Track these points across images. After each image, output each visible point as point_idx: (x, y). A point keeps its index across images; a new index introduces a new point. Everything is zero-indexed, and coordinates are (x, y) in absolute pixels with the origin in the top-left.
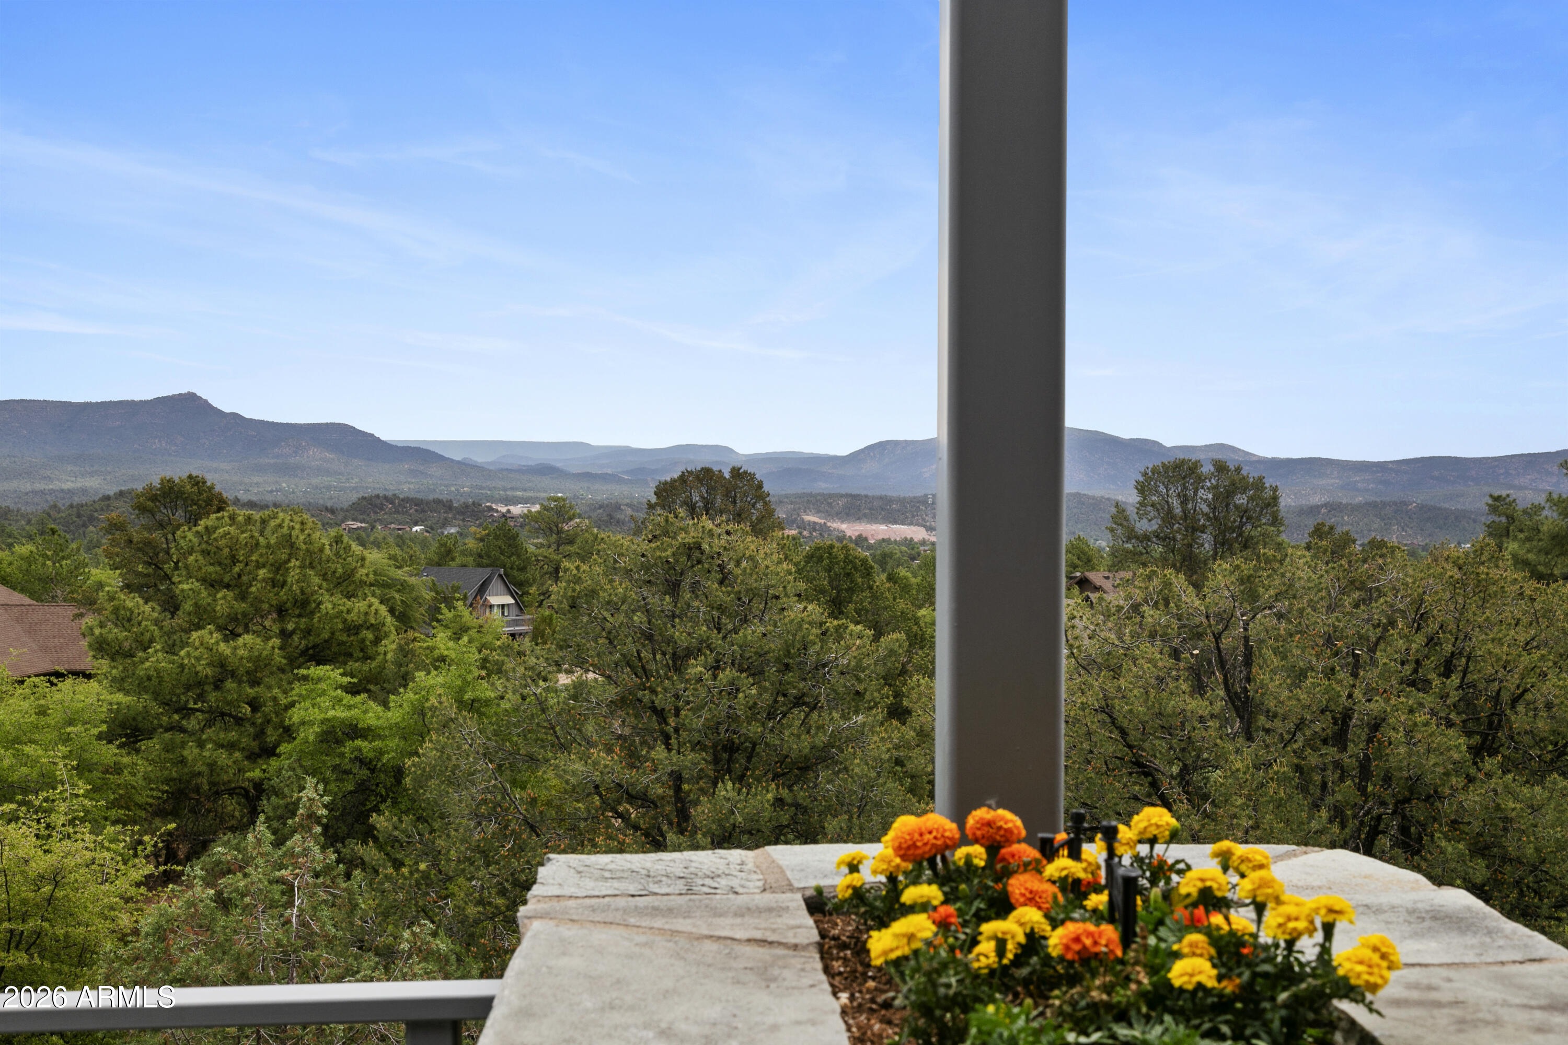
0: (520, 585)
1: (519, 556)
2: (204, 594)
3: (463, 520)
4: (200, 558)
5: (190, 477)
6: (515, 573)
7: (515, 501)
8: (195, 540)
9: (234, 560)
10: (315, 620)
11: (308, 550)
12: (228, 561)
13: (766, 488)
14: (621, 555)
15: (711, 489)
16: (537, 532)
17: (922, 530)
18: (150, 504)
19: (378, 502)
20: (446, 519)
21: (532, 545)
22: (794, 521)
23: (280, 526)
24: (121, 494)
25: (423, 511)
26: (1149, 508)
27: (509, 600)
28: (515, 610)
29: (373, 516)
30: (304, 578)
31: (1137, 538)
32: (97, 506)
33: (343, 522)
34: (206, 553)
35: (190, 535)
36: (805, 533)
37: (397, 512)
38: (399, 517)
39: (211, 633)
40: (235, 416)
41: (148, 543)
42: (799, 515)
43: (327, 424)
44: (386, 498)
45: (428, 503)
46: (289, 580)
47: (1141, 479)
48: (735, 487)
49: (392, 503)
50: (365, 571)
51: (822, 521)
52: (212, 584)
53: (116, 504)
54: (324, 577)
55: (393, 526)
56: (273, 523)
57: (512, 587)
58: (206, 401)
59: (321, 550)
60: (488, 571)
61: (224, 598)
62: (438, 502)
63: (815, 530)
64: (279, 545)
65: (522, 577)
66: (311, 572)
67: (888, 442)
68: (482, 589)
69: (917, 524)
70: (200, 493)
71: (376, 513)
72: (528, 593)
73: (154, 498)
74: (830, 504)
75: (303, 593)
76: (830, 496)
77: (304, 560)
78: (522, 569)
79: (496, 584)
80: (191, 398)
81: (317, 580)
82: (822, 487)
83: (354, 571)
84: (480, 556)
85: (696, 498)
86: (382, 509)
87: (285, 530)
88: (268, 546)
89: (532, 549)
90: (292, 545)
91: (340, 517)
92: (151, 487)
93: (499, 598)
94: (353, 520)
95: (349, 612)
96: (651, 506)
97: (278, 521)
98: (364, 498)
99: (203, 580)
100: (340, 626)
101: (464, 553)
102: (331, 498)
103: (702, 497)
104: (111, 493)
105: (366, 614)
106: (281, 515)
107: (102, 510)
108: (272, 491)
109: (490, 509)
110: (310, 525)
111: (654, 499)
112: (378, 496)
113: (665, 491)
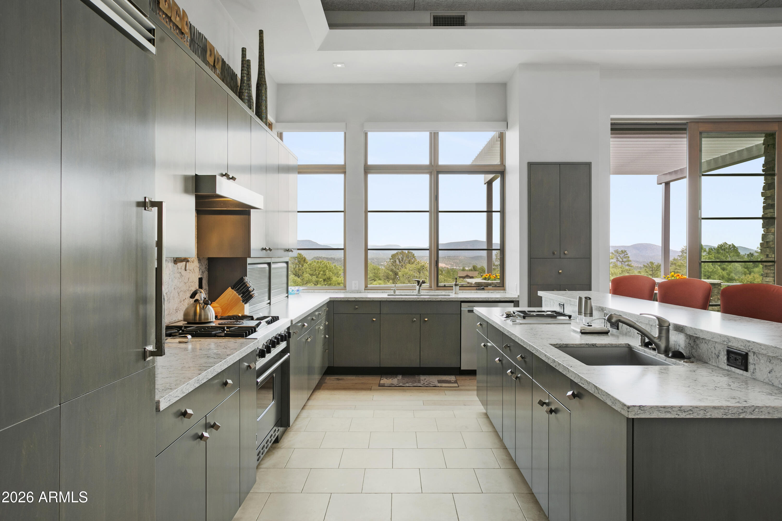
2: (310, 277)
3: (338, 262)
8: (308, 266)
9: (315, 270)
10: (332, 282)
11: (330, 268)
13: (415, 255)
15: (403, 255)
17: (444, 264)
23: (324, 263)
26: (498, 260)
30: (329, 274)
31: (495, 266)
35: (306, 266)
45: (329, 258)
46: (326, 274)
47: (496, 253)
48: (409, 255)
49: (321, 258)
50: (340, 272)
52: (312, 275)
56: (323, 263)
59: (332, 268)
61: (314, 277)
64: (324, 267)
66: (330, 272)
69: (444, 263)
70: (300, 257)
75: (329, 276)
77: (329, 270)
81: (332, 274)
85: (400, 257)
87: (325, 264)
88: (322, 267)
90: (327, 267)
95: (338, 280)
97: (324, 262)
99: (309, 274)
100: (337, 283)
103: (401, 257)
105: (341, 281)
106: (324, 261)
110: (330, 263)
113: (393, 256)
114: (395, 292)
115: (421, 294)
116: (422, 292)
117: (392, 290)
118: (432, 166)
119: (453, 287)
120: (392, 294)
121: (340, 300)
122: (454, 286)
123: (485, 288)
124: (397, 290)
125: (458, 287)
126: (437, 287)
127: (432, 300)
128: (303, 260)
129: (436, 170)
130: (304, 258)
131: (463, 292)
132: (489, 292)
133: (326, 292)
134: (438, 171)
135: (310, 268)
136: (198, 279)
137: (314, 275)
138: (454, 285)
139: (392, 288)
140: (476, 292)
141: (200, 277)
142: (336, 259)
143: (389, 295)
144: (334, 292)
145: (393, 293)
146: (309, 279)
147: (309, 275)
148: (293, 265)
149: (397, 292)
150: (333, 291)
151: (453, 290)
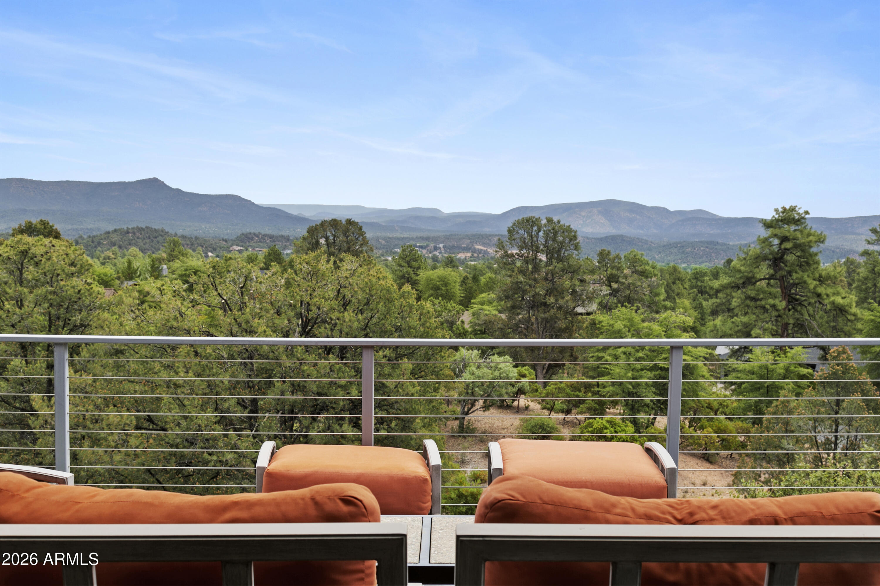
13: (364, 230)
15: (336, 230)
19: (250, 236)
20: (285, 245)
22: (470, 249)
25: (274, 241)
29: (248, 244)
32: (103, 237)
33: (231, 246)
36: (475, 255)
37: (261, 242)
38: (261, 244)
40: (178, 191)
42: (473, 245)
43: (226, 195)
44: (255, 234)
45: (276, 237)
48: (348, 228)
49: (258, 237)
51: (485, 249)
53: (112, 236)
55: (257, 249)
58: (163, 182)
62: (282, 236)
63: (480, 253)
67: (522, 207)
71: (249, 242)
74: (490, 240)
76: (490, 236)
80: (155, 181)
82: (487, 230)
86: (252, 240)
91: (230, 244)
94: (237, 245)
96: (305, 238)
98: (243, 234)
102: (228, 234)
104: (110, 230)
107: (105, 239)
108: (197, 230)
111: (306, 235)
112: (250, 233)
113: (313, 230)
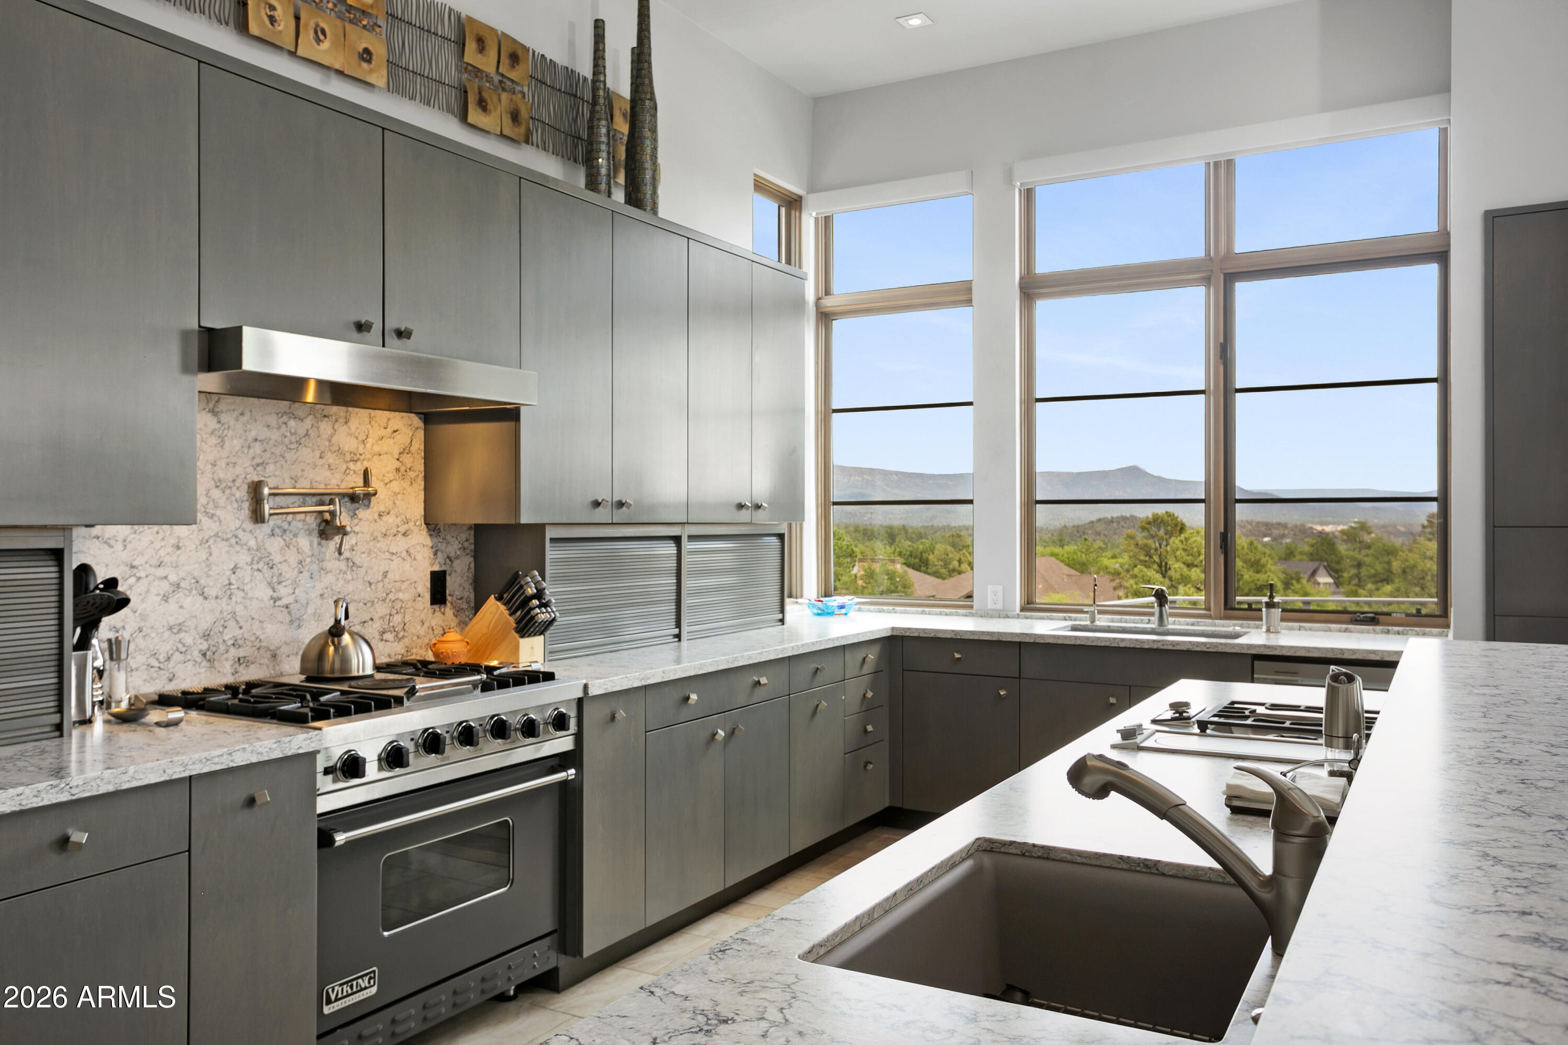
0: (1336, 571)
1: (1336, 555)
2: (1185, 569)
3: (1295, 534)
4: (1182, 552)
5: (1167, 512)
6: (1334, 565)
7: (1327, 524)
12: (1197, 554)
14: (1428, 550)
16: (1346, 541)
18: (1148, 526)
19: (1242, 524)
20: (1284, 534)
21: (1342, 548)
24: (1099, 520)
25: (1270, 529)
27: (1330, 580)
28: (1334, 587)
34: (1185, 550)
35: (1177, 542)
37: (1254, 530)
38: (1255, 533)
39: (1189, 588)
41: (1146, 545)
44: (1247, 522)
45: (1273, 524)
49: (1251, 524)
52: (1189, 565)
53: (1097, 525)
54: (1245, 562)
57: (1332, 573)
58: (1144, 470)
60: (1316, 564)
62: (1279, 524)
65: (1337, 567)
68: (1314, 573)
70: (1170, 519)
72: (1342, 576)
73: (1149, 523)
78: (1338, 563)
79: (1322, 571)
80: (1135, 468)
83: (1260, 559)
84: (1311, 554)
86: (1245, 528)
89: (1343, 551)
92: (1147, 517)
93: (1324, 579)
96: (1424, 527)
99: (1184, 563)
101: (1301, 553)
104: (1094, 520)
109: (1311, 528)
111: (1426, 523)
112: (1242, 521)
114: (1093, 621)
115: (1170, 627)
116: (1172, 624)
117: (1087, 612)
118: (1211, 259)
119: (1260, 610)
120: (1084, 626)
121: (916, 635)
122: (1264, 610)
123: (1377, 616)
124: (1100, 612)
125: (1277, 613)
126: (1225, 609)
127: (1162, 648)
128: (1179, 528)
129: (1221, 269)
130: (1179, 525)
131: (1300, 627)
132: (1388, 632)
133: (923, 613)
134: (1230, 274)
135: (1185, 547)
136: (429, 573)
137: (1196, 566)
138: (1264, 605)
139: (1086, 609)
140: (1346, 630)
141: (436, 568)
142: (1290, 525)
143: (1074, 629)
144: (941, 614)
145: (1088, 623)
146: (1182, 575)
147: (1182, 566)
148: (1154, 542)
149: (1102, 621)
150: (938, 610)
151: (1261, 619)
